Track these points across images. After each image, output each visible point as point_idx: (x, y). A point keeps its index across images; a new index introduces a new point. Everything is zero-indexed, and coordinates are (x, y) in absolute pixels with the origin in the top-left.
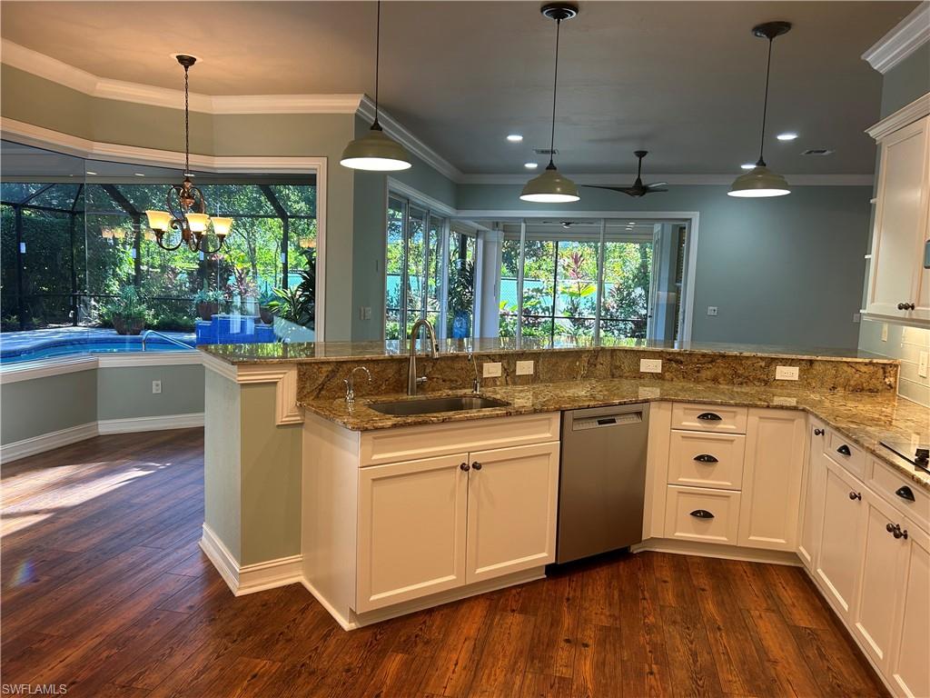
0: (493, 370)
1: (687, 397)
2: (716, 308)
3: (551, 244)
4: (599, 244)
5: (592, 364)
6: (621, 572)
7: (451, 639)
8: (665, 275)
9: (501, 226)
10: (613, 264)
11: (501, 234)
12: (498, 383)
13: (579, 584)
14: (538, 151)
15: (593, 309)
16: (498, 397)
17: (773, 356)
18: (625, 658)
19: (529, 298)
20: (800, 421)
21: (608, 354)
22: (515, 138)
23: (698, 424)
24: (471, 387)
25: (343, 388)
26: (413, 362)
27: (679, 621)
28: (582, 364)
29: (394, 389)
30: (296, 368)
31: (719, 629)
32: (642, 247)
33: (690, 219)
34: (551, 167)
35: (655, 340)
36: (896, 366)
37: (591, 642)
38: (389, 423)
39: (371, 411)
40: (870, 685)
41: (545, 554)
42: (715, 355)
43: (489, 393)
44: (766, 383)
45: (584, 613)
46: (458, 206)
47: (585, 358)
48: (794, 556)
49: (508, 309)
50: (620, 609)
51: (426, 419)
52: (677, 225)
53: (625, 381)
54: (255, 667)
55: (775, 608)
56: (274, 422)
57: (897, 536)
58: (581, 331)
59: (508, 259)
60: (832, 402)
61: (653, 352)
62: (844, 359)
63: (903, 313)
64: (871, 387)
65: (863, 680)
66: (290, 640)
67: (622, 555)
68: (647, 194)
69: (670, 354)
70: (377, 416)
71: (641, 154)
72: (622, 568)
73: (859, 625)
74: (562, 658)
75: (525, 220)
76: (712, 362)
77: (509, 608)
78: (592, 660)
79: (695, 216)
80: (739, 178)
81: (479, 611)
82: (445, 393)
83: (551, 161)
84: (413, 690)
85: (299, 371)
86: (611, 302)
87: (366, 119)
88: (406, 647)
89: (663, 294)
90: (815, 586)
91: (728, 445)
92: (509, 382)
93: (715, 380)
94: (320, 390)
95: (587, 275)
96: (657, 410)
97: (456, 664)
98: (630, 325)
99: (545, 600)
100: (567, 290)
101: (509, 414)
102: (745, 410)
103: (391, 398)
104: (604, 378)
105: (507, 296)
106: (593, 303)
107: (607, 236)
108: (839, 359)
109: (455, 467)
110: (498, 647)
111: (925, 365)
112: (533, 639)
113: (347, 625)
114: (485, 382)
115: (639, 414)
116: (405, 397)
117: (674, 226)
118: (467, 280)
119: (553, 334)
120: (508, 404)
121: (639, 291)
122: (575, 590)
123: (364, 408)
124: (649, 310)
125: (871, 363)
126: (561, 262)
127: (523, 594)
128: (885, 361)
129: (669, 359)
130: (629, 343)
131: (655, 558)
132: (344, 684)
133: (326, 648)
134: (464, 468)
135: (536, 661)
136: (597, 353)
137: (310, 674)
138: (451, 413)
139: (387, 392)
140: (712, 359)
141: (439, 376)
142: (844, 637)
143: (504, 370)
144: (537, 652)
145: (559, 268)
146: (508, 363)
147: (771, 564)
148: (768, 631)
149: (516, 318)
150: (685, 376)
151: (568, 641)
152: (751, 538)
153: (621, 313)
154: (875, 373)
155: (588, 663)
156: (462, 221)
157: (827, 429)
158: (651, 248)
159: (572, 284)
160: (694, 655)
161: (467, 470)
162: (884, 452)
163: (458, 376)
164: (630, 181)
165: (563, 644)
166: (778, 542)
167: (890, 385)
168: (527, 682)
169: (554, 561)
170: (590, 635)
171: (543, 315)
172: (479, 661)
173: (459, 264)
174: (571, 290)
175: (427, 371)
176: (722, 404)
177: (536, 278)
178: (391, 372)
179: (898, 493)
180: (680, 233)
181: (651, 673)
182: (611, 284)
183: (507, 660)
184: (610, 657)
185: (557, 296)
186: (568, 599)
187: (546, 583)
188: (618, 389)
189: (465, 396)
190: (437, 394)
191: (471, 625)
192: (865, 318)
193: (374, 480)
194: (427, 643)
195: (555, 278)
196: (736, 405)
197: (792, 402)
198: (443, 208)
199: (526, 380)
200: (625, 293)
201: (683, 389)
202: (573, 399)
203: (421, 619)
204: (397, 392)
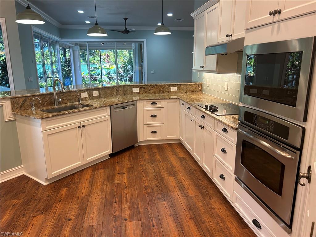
0: (84, 95)
1: (147, 98)
2: (154, 71)
3: (98, 51)
4: (115, 51)
5: (118, 91)
6: (132, 152)
7: (82, 180)
8: (137, 61)
9: (79, 45)
10: (120, 57)
11: (79, 47)
12: (87, 99)
13: (120, 158)
14: (90, 17)
15: (115, 73)
16: (88, 104)
17: (170, 84)
18: (136, 175)
19: (92, 71)
20: (178, 102)
21: (122, 87)
22: (81, 12)
23: (151, 106)
24: (78, 102)
25: (30, 106)
26: (55, 94)
27: (150, 162)
28: (114, 91)
29: (49, 105)
30: (9, 100)
31: (161, 162)
32: (129, 51)
33: (143, 42)
34: (96, 24)
35: (136, 82)
36: (201, 84)
37: (125, 172)
38: (51, 115)
39: (42, 112)
40: (198, 168)
41: (109, 151)
42: (154, 85)
43: (84, 102)
44: (169, 92)
45: (122, 165)
46: (61, 36)
47: (115, 89)
48: (179, 140)
49: (85, 75)
50: (133, 162)
51: (64, 113)
52: (140, 44)
53: (128, 95)
54: (13, 203)
55: (174, 154)
56: (4, 120)
57: (202, 128)
58: (112, 81)
59: (82, 56)
60: (186, 96)
61: (136, 85)
62: (189, 83)
63: (202, 69)
64: (196, 91)
65: (197, 167)
66: (24, 192)
67: (132, 147)
68: (129, 33)
69: (141, 86)
70: (45, 114)
71: (126, 19)
72: (133, 151)
73: (195, 154)
74: (117, 179)
75: (88, 42)
76: (153, 87)
77: (99, 168)
78: (126, 177)
79: (145, 40)
80: (157, 28)
81: (90, 171)
82: (69, 104)
83: (96, 22)
84: (72, 197)
85: (11, 101)
86: (121, 71)
87: (24, 5)
88: (67, 185)
89: (137, 67)
90: (184, 147)
91: (159, 111)
92: (91, 99)
93: (155, 93)
94: (21, 107)
95: (112, 62)
96: (139, 103)
97: (85, 187)
98: (128, 78)
99: (110, 164)
100: (105, 67)
101: (92, 109)
102: (163, 100)
103: (49, 108)
104: (122, 95)
105: (84, 70)
106: (115, 72)
107: (117, 48)
108: (187, 83)
109: (76, 128)
110: (98, 180)
111: (208, 83)
112: (108, 175)
113: (45, 183)
114: (82, 99)
115: (134, 105)
116: (54, 107)
117: (138, 44)
118: (68, 65)
119: (102, 82)
120: (92, 105)
121: (130, 67)
122: (119, 160)
123: (40, 112)
124: (133, 73)
125: (195, 84)
126: (102, 57)
127: (103, 164)
128: (199, 83)
129: (141, 87)
130: (128, 83)
131: (142, 147)
132: (48, 200)
133: (39, 192)
134: (79, 127)
135: (110, 181)
136: (119, 87)
137: (35, 200)
138: (73, 110)
139: (47, 106)
140: (153, 86)
141: (66, 99)
142: (191, 158)
143: (89, 95)
144: (110, 178)
145: (102, 59)
146: (90, 92)
147: (173, 143)
148: (173, 160)
149: (88, 78)
150: (146, 92)
151: (119, 174)
152: (167, 137)
153: (125, 74)
154: (196, 86)
155: (125, 178)
156: (64, 43)
157: (185, 103)
158: (132, 52)
159: (107, 65)
160: (154, 170)
161: (80, 128)
162: (198, 107)
163: (73, 98)
164: (123, 28)
165: (117, 175)
166: (174, 137)
167: (200, 90)
168: (108, 187)
169: (112, 152)
170: (125, 171)
171: (98, 76)
172: (92, 185)
173: (64, 59)
174: (107, 67)
175: (61, 97)
176: (157, 99)
177: (94, 63)
178: (47, 99)
179: (201, 117)
180: (141, 46)
181: (143, 177)
182: (120, 64)
183: (101, 183)
184: (131, 175)
185: (102, 69)
186: (117, 163)
187: (110, 159)
188: (126, 98)
189: (76, 104)
190: (66, 105)
191: (88, 175)
192: (193, 71)
193: (48, 135)
194: (74, 183)
195: (101, 63)
196: (161, 99)
197: (176, 97)
198: (55, 38)
199: (96, 97)
200: (125, 67)
201: (146, 96)
202: (113, 102)
203: (71, 177)
204: (51, 105)
